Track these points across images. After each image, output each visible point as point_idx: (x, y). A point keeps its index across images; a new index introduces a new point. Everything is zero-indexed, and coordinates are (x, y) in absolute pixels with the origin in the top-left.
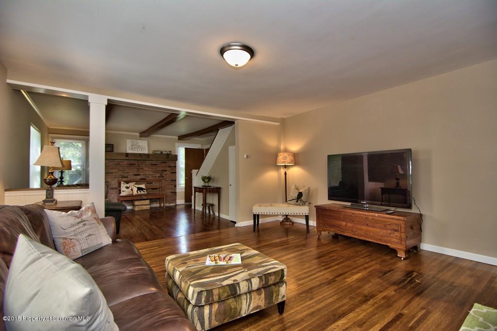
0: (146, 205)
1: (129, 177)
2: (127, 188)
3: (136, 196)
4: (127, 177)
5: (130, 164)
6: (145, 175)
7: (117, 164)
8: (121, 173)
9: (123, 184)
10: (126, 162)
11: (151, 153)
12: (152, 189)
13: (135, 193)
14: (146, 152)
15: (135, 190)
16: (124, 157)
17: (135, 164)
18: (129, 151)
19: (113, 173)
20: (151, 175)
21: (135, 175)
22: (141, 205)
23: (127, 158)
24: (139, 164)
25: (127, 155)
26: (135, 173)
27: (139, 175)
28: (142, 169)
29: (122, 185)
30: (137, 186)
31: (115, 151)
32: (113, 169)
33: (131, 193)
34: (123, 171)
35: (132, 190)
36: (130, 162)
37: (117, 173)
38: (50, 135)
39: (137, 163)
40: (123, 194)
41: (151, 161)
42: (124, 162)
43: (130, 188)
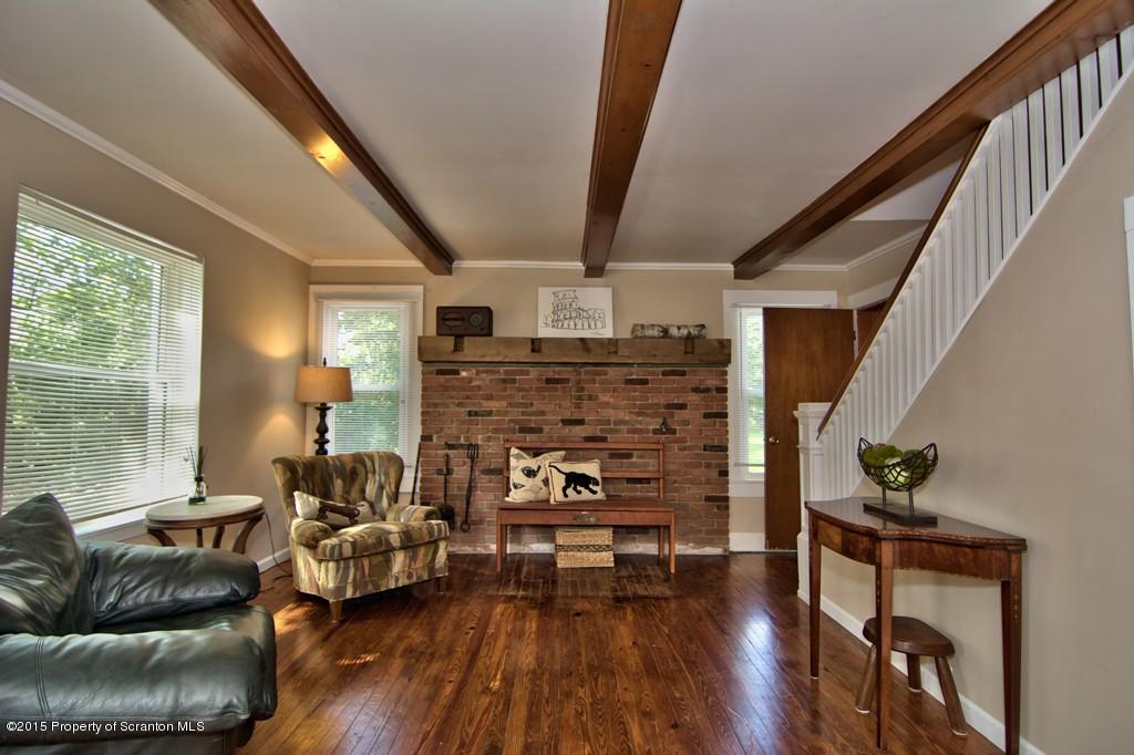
0: (598, 549)
1: (546, 428)
2: (530, 473)
3: (562, 508)
4: (540, 430)
5: (548, 381)
6: (600, 422)
7: (504, 381)
8: (516, 414)
9: (518, 457)
10: (534, 372)
11: (626, 334)
12: (630, 480)
13: (557, 495)
14: (607, 332)
15: (558, 481)
16: (524, 354)
17: (567, 381)
18: (545, 332)
19: (490, 413)
20: (626, 423)
21: (566, 422)
22: (580, 548)
23: (537, 358)
24: (579, 382)
25: (536, 344)
26: (568, 416)
27: (581, 422)
28: (590, 398)
29: (513, 462)
30: (568, 468)
31: (500, 330)
32: (490, 398)
33: (542, 495)
34: (525, 405)
35: (546, 482)
36: (551, 372)
37: (506, 413)
38: (313, 289)
39: (573, 377)
40: (515, 497)
41: (625, 369)
42: (527, 373)
43: (541, 475)
